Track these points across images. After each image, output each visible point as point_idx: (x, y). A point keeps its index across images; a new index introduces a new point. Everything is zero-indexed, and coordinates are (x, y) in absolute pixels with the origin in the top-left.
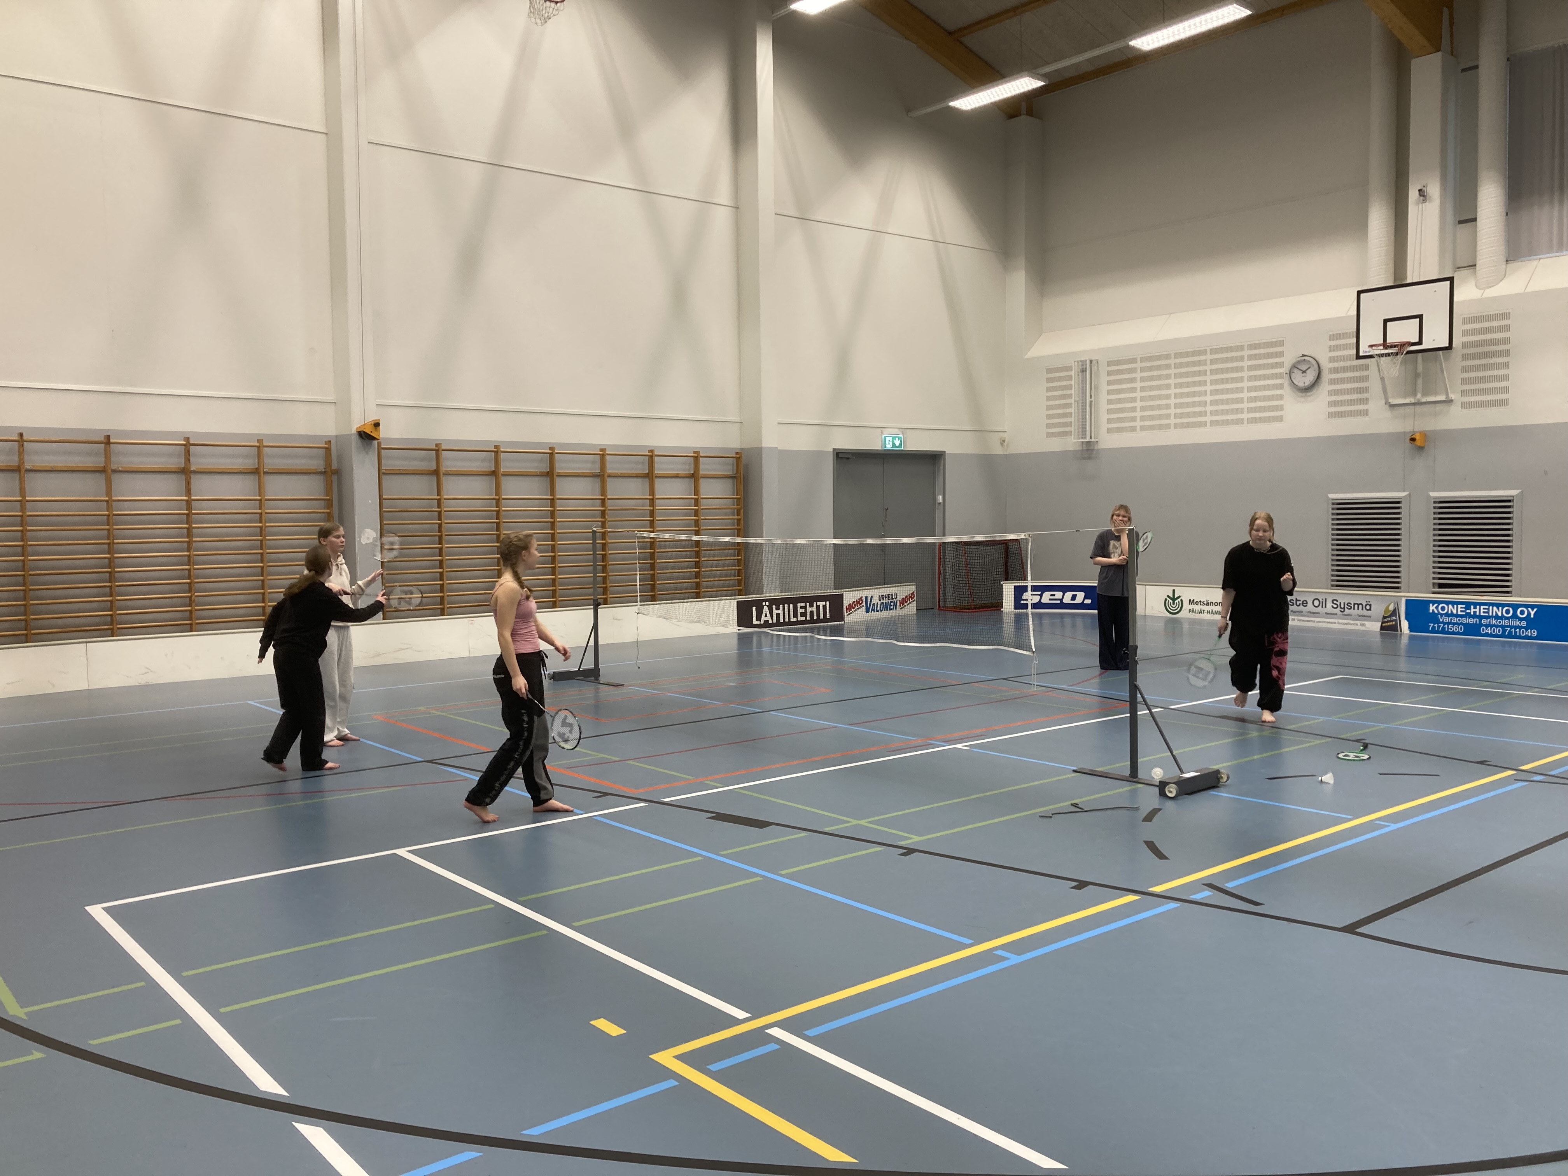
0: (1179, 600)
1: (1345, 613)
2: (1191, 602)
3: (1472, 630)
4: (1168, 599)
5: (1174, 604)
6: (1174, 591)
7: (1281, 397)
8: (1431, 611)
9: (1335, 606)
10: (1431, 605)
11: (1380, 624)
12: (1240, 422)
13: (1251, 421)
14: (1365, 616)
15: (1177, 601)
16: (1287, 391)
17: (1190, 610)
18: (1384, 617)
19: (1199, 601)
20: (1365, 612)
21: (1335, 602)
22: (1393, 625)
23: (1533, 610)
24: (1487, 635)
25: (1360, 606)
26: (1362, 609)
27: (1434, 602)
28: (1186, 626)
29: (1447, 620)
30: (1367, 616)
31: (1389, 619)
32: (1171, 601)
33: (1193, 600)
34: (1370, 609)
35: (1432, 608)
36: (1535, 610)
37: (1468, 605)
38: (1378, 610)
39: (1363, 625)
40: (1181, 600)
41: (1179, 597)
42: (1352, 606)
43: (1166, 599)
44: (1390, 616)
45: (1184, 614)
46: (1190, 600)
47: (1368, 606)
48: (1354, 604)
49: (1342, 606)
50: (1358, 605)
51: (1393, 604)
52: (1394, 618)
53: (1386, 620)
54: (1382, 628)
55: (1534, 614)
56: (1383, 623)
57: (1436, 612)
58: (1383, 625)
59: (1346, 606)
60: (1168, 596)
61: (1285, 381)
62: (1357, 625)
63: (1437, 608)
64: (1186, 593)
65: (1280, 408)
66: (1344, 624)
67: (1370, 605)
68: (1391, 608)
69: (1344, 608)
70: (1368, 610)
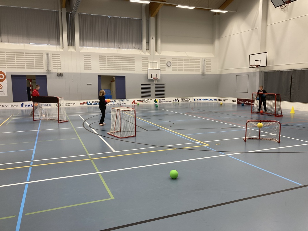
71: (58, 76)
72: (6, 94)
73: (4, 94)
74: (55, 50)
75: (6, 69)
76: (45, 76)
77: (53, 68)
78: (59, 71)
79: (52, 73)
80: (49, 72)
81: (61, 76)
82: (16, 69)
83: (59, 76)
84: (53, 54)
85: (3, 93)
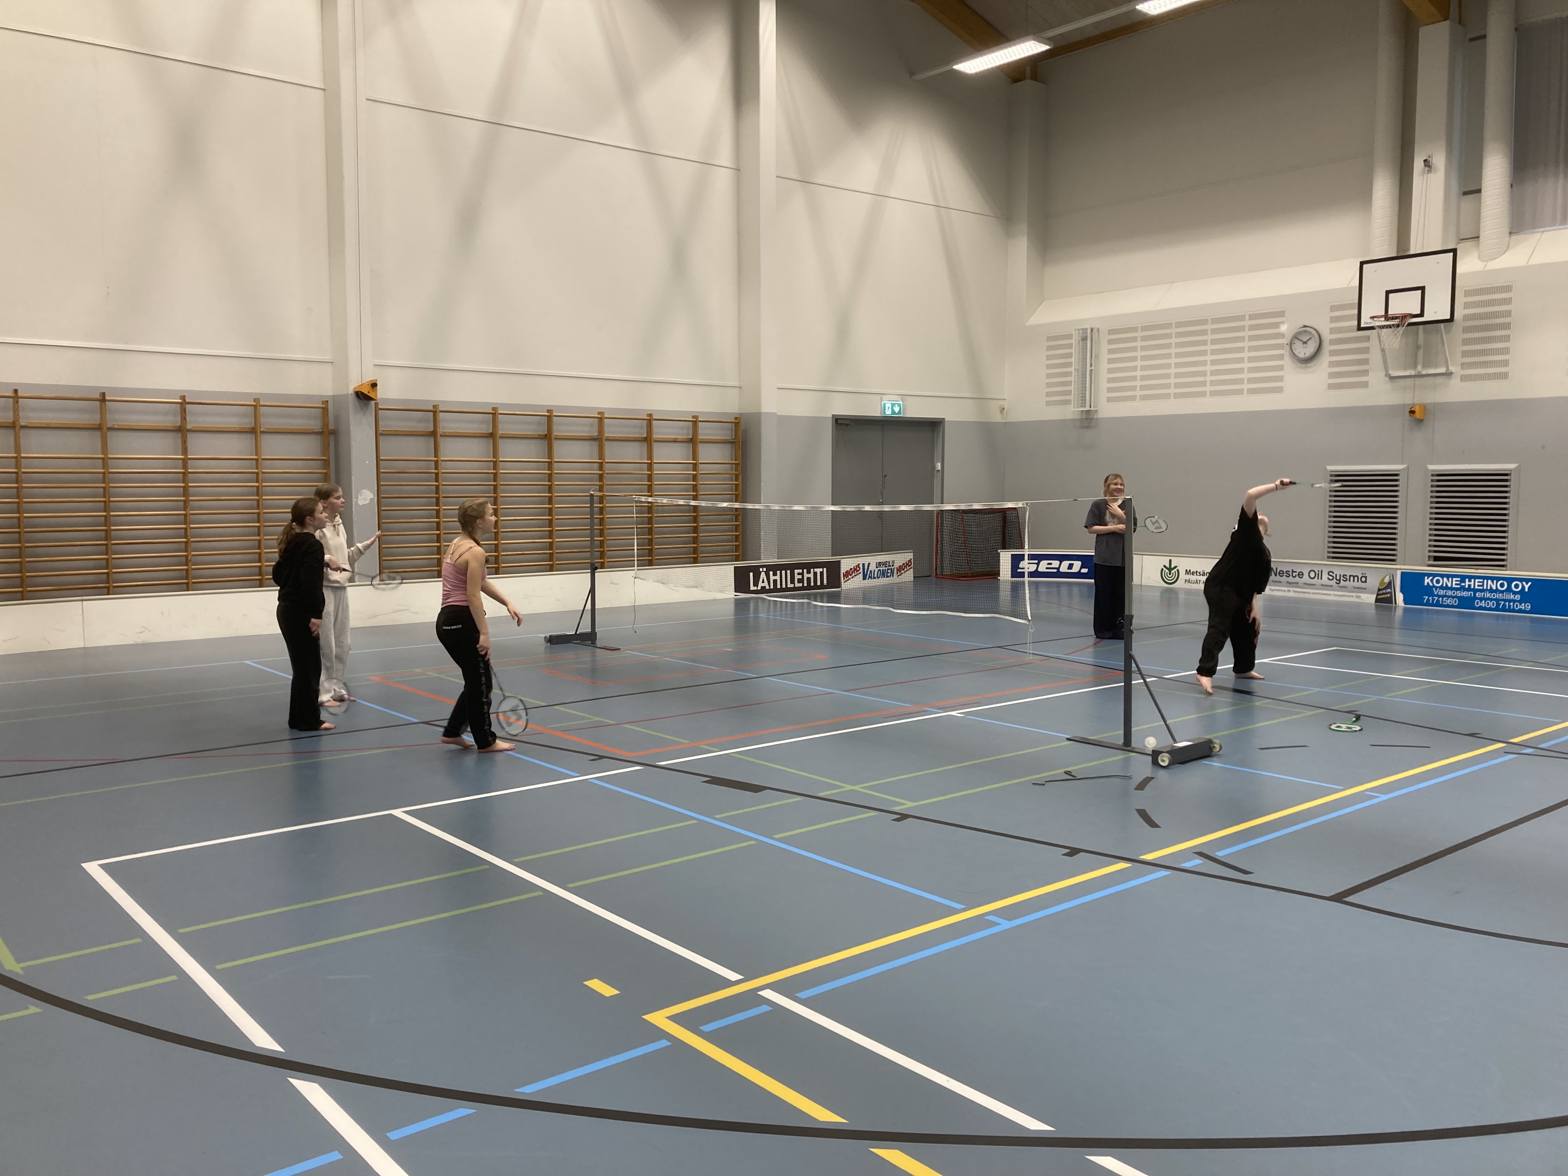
0: (1175, 570)
1: (1340, 585)
2: (1188, 572)
3: (1466, 603)
4: (1165, 569)
5: (1170, 574)
6: (1170, 561)
7: (1281, 368)
8: (1426, 584)
9: (1331, 578)
10: (1426, 577)
11: (1375, 596)
12: (1240, 392)
13: (1251, 391)
14: (1360, 588)
15: (1173, 571)
16: (1287, 362)
17: (1186, 581)
18: (1379, 590)
19: (1195, 571)
20: (1360, 584)
21: (1331, 574)
22: (1387, 597)
23: (1527, 584)
24: (1481, 608)
25: (1356, 578)
26: (1358, 581)
27: (1429, 575)
28: (1182, 596)
29: (1442, 592)
30: (1363, 588)
31: (1384, 591)
32: (1167, 571)
33: (1190, 570)
34: (1366, 581)
35: (1427, 581)
36: (1530, 583)
37: (1463, 578)
38: (1374, 582)
39: (1358, 597)
40: (1178, 570)
41: (1175, 567)
42: (1348, 578)
43: (1162, 569)
44: (1385, 588)
45: (1180, 584)
46: (1186, 570)
47: (1364, 579)
48: (1350, 576)
49: (1338, 578)
50: (1354, 577)
51: (1388, 577)
52: (1389, 590)
53: (1381, 592)
54: (1377, 600)
55: (1529, 588)
56: (1378, 595)
57: (1431, 584)
58: (1379, 597)
59: (1342, 578)
60: (1165, 566)
61: (1286, 352)
62: (1353, 596)
63: (1432, 581)
64: (1183, 563)
65: (1280, 379)
66: (1339, 596)
67: (1366, 577)
68: (1387, 580)
69: (1340, 580)
70: (1363, 582)
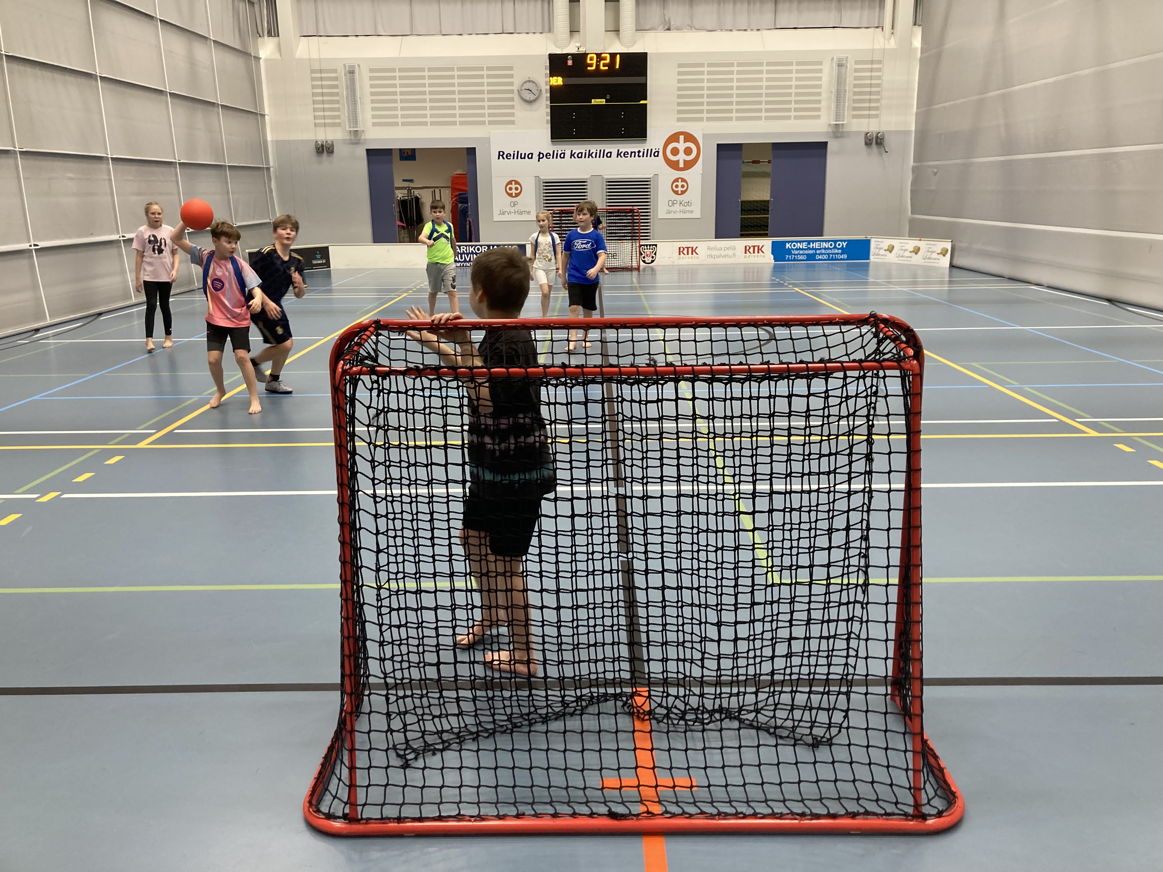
71: (866, 144)
72: (697, 214)
73: (692, 212)
74: (868, 46)
75: (705, 123)
76: (823, 146)
77: (854, 117)
78: (873, 126)
79: (847, 132)
80: (838, 131)
81: (877, 143)
82: (734, 123)
83: (871, 144)
84: (857, 62)
85: (688, 208)
